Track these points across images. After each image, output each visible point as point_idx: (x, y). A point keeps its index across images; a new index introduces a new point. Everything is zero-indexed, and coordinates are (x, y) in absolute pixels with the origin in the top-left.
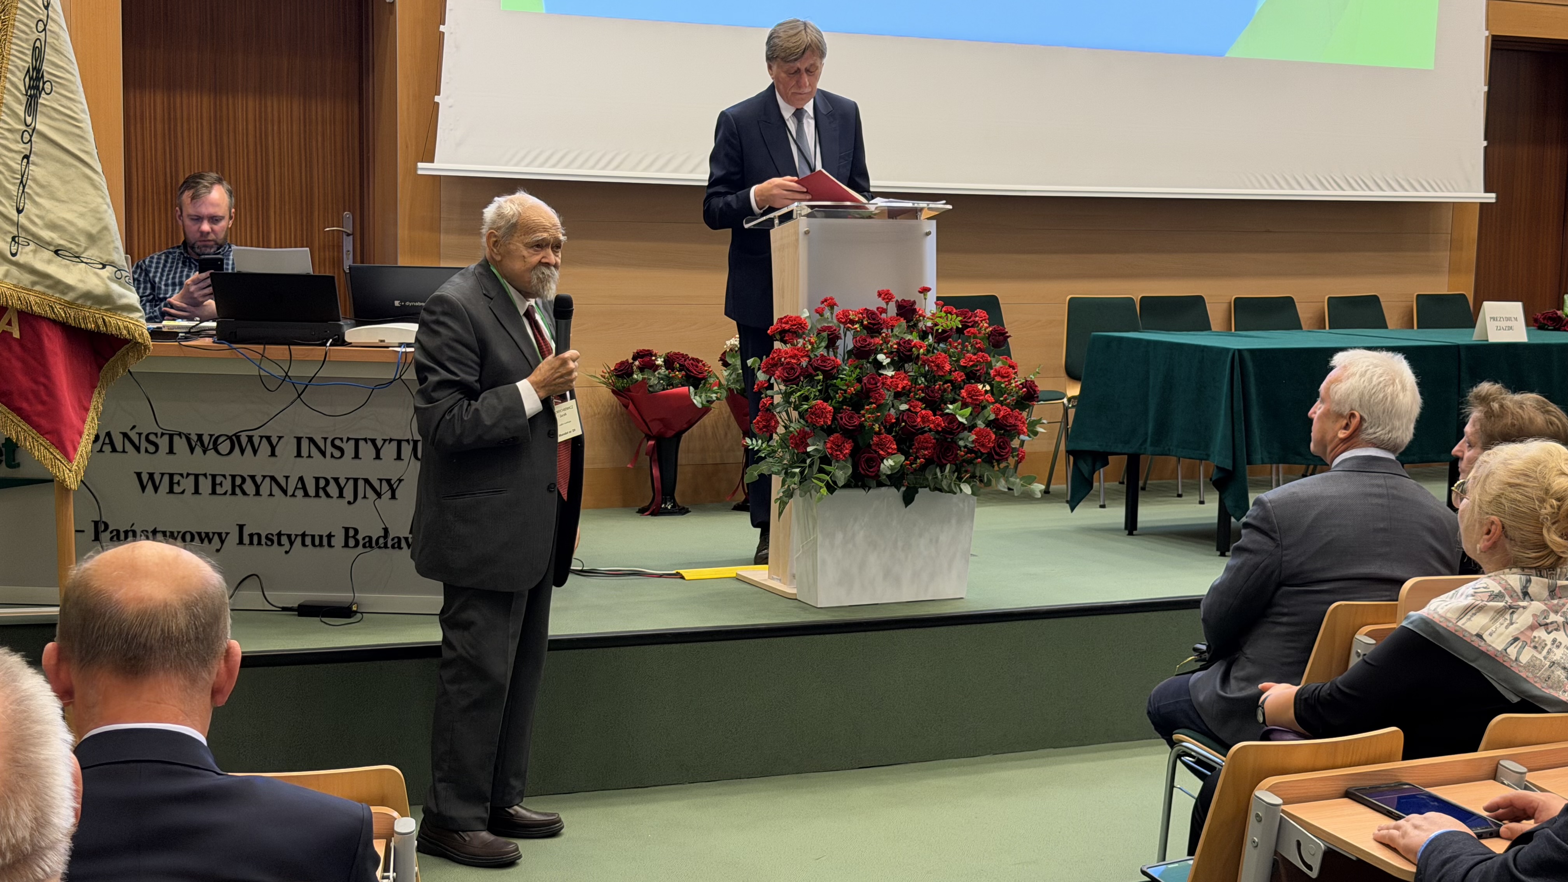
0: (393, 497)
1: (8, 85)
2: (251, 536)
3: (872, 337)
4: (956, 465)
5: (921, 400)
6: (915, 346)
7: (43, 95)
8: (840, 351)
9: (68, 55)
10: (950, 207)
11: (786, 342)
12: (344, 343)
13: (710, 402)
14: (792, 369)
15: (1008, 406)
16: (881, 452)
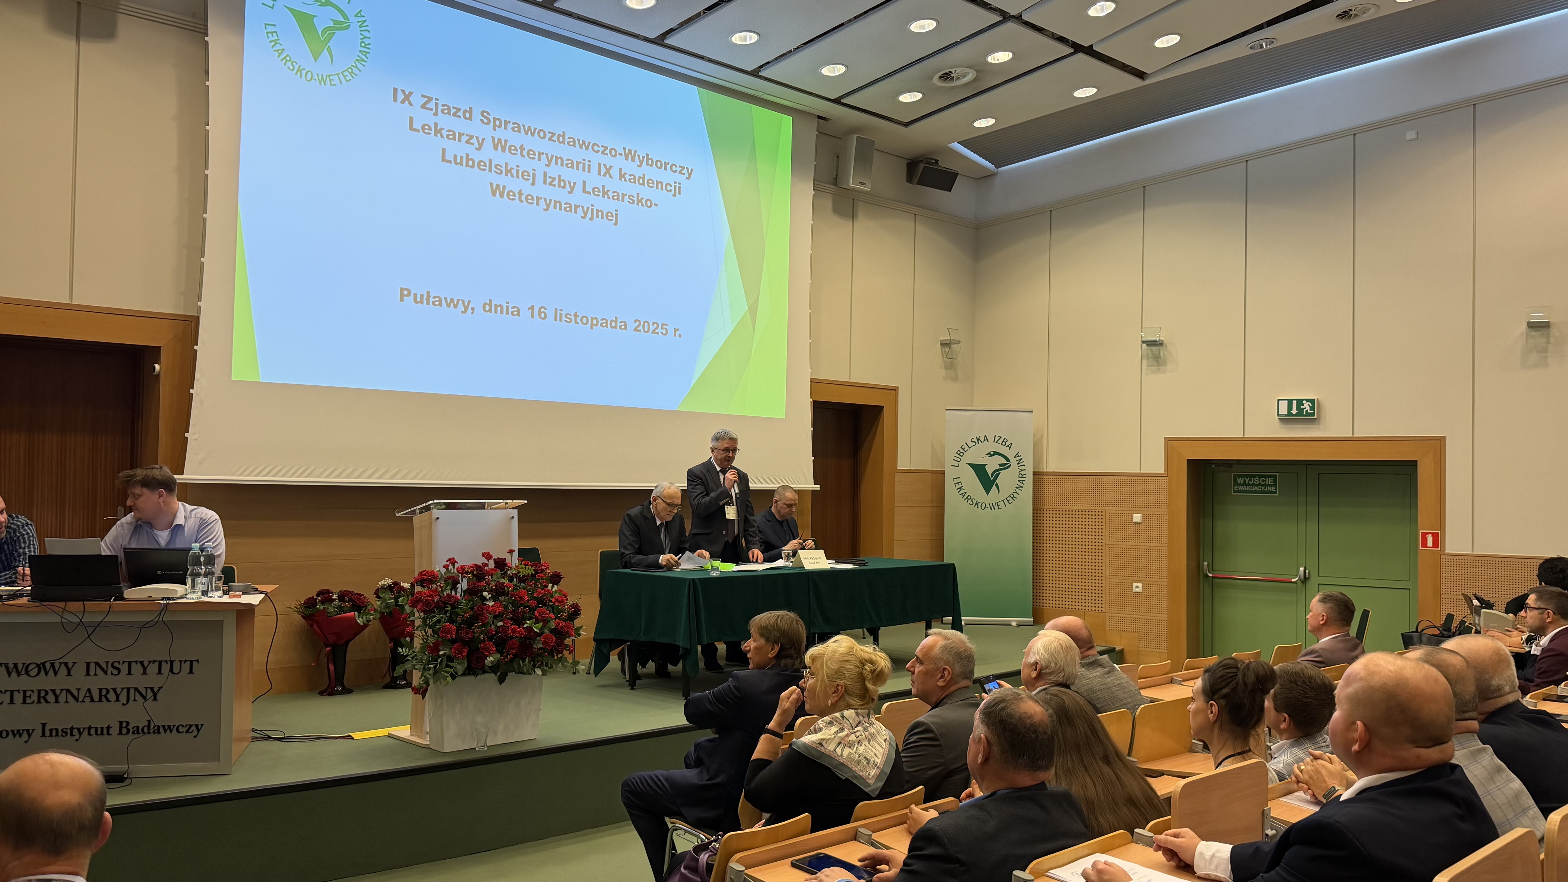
0: (155, 699)
2: (51, 730)
3: (479, 582)
4: (532, 658)
5: (511, 619)
6: (506, 586)
8: (459, 590)
10: (526, 502)
11: (424, 587)
12: (123, 599)
13: (369, 621)
14: (427, 603)
15: (562, 619)
16: (487, 654)
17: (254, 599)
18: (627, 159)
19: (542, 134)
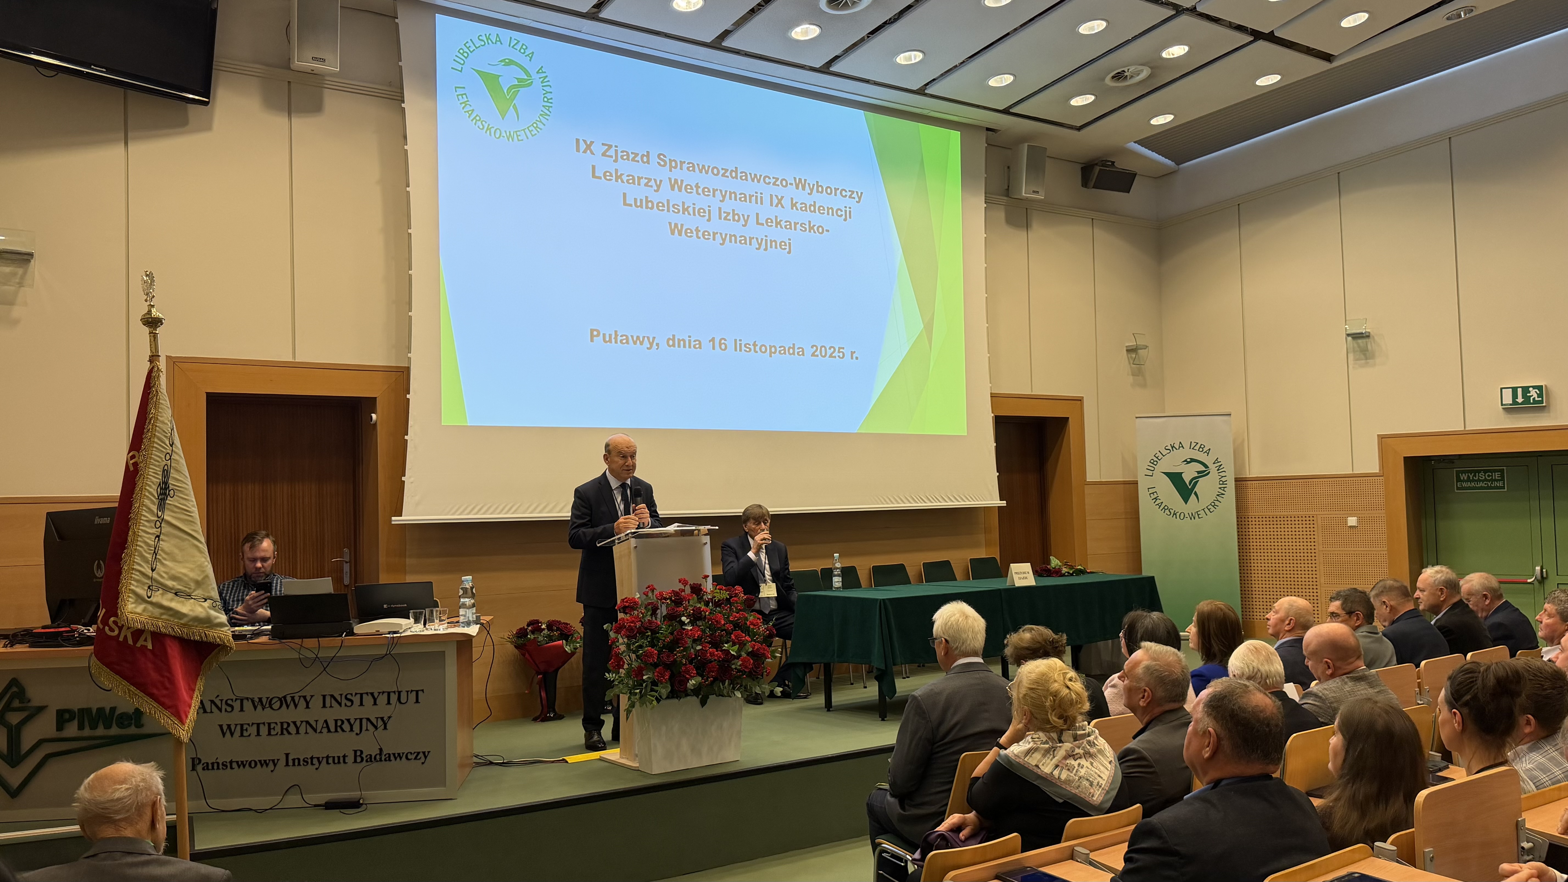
0: (385, 728)
1: (147, 494)
2: (294, 760)
3: (678, 607)
4: (731, 680)
5: (709, 643)
6: (703, 611)
7: (169, 498)
8: (659, 616)
9: (184, 473)
10: (717, 528)
11: (626, 614)
12: (353, 634)
13: (576, 649)
14: (630, 629)
15: (758, 642)
16: (687, 676)
17: (473, 630)
18: (797, 188)
19: (715, 171)
